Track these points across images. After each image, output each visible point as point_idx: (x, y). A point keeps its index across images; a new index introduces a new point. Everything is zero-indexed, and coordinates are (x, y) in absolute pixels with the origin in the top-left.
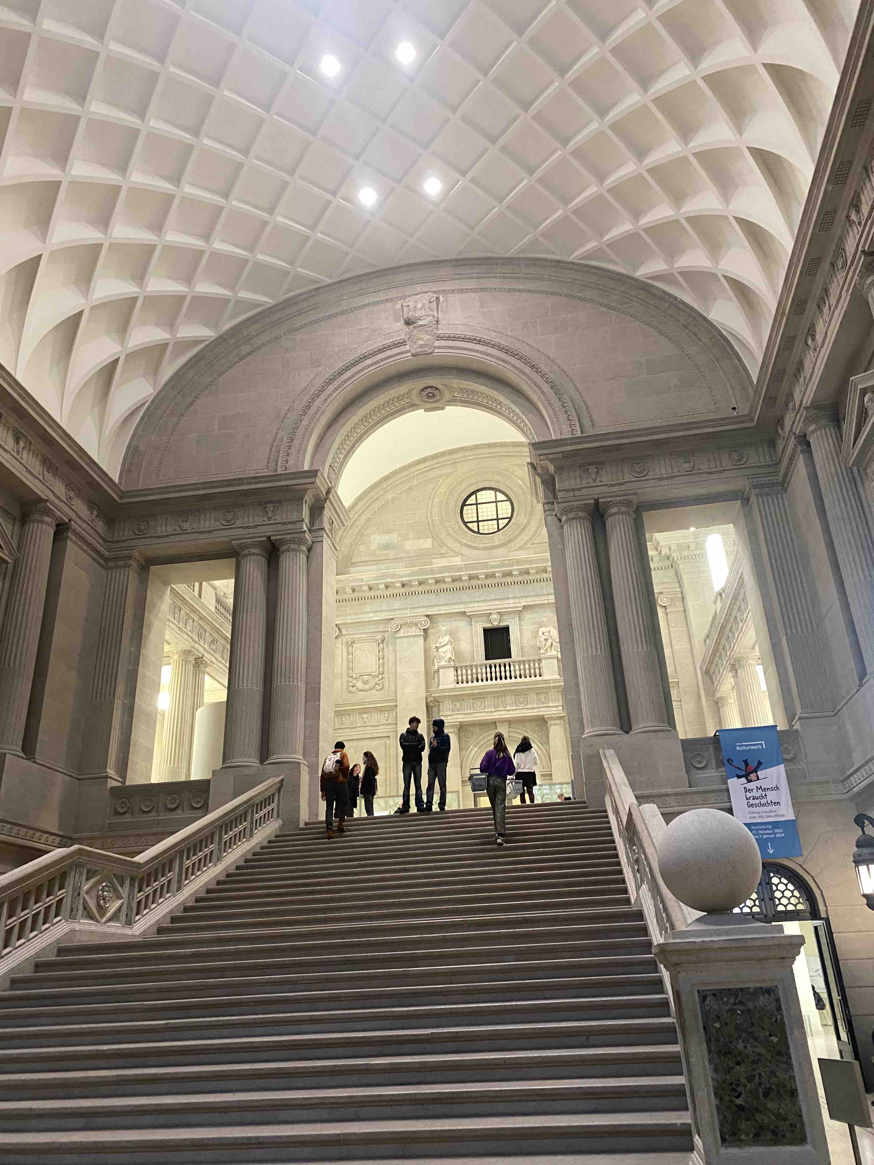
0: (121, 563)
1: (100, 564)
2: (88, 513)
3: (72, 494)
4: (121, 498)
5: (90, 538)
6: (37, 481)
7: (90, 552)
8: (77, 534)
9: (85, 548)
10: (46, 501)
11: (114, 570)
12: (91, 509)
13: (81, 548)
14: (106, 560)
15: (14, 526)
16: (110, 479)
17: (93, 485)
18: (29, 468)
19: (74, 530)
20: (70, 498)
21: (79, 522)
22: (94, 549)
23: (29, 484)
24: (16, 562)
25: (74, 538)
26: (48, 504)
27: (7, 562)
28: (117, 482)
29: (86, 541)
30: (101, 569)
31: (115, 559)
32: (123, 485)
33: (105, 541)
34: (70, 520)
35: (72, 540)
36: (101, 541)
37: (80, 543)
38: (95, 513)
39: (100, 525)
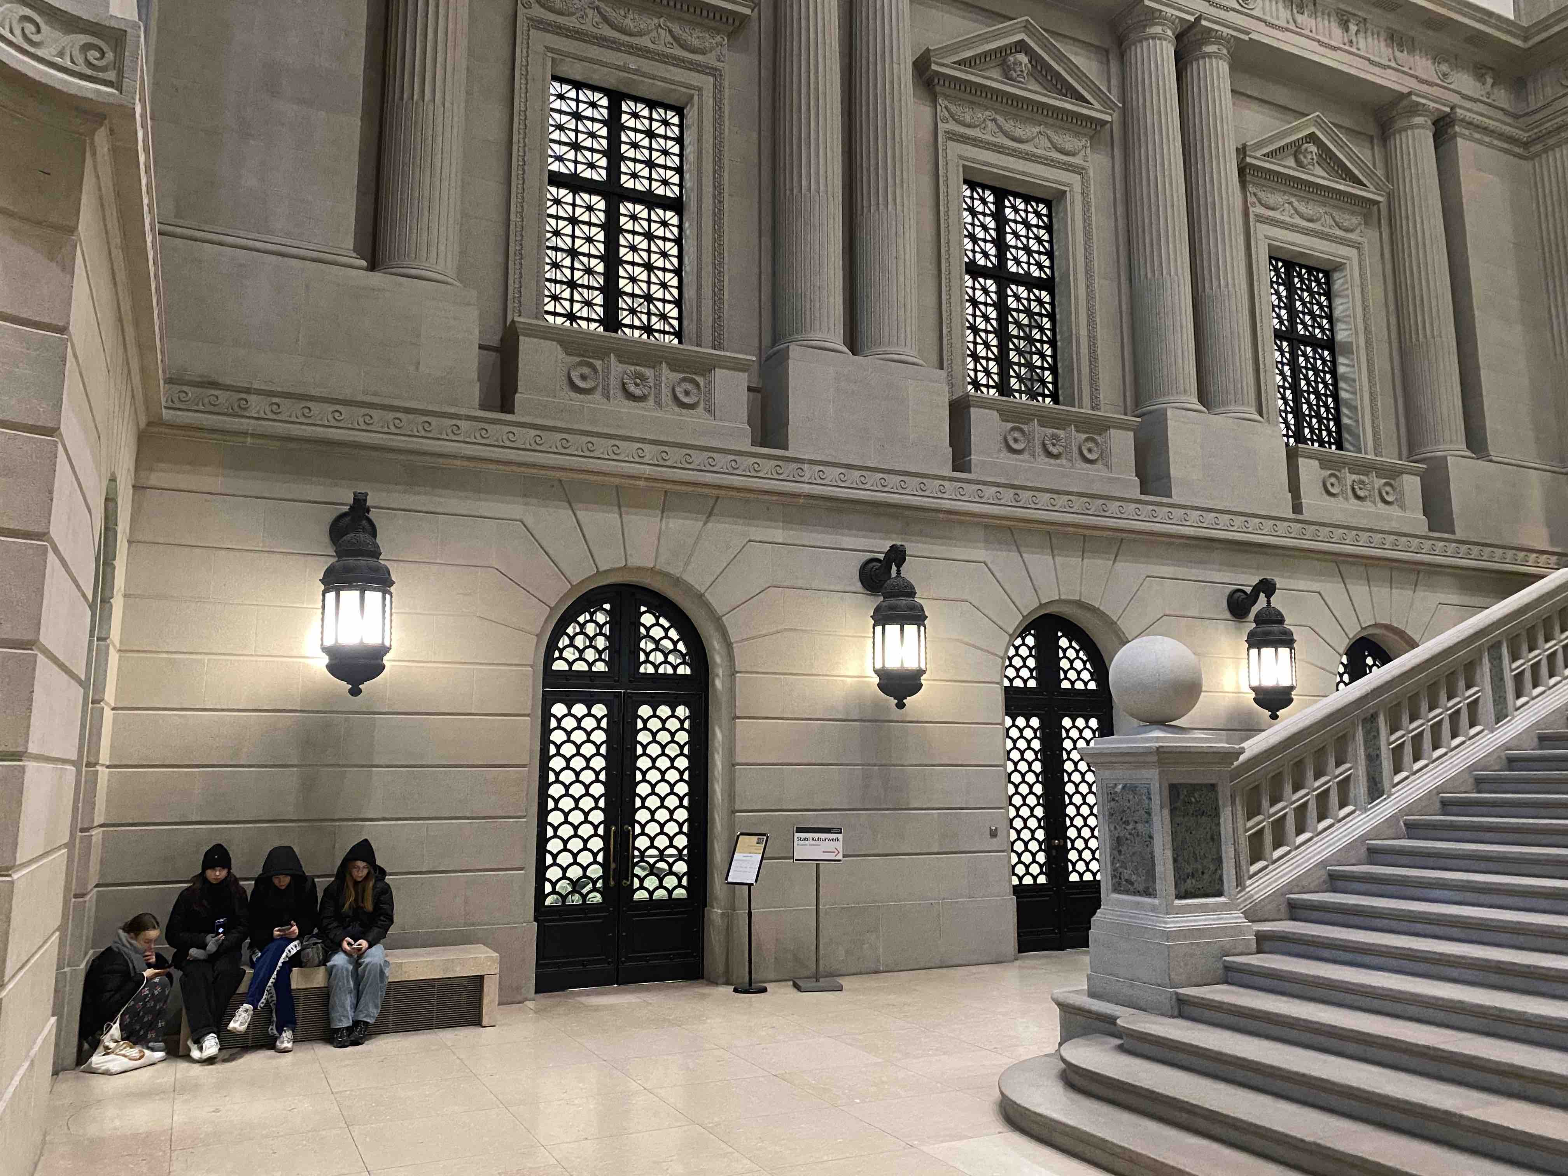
0: (1551, 142)
1: (1515, 155)
2: (1478, 85)
3: (1444, 67)
4: (1526, 39)
5: (1491, 122)
6: (1389, 71)
7: (1496, 142)
8: (1470, 124)
9: (1487, 139)
10: (1410, 93)
11: (1544, 156)
12: (1480, 78)
13: (1480, 142)
14: (1526, 145)
15: (1373, 148)
16: (1499, 18)
17: (1476, 39)
18: (1372, 58)
19: (1462, 120)
20: (1444, 75)
21: (1468, 104)
22: (1501, 136)
23: (1379, 81)
24: (1390, 196)
25: (1467, 132)
26: (1414, 98)
27: (1378, 203)
28: (1512, 17)
29: (1485, 129)
30: (1522, 162)
31: (1538, 139)
32: (1524, 18)
33: (1516, 117)
34: (1452, 108)
35: (1463, 136)
36: (1508, 120)
37: (1477, 136)
38: (1489, 81)
39: (1502, 97)
